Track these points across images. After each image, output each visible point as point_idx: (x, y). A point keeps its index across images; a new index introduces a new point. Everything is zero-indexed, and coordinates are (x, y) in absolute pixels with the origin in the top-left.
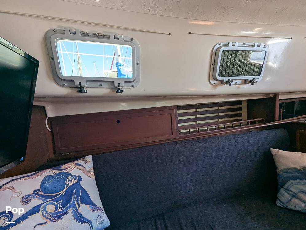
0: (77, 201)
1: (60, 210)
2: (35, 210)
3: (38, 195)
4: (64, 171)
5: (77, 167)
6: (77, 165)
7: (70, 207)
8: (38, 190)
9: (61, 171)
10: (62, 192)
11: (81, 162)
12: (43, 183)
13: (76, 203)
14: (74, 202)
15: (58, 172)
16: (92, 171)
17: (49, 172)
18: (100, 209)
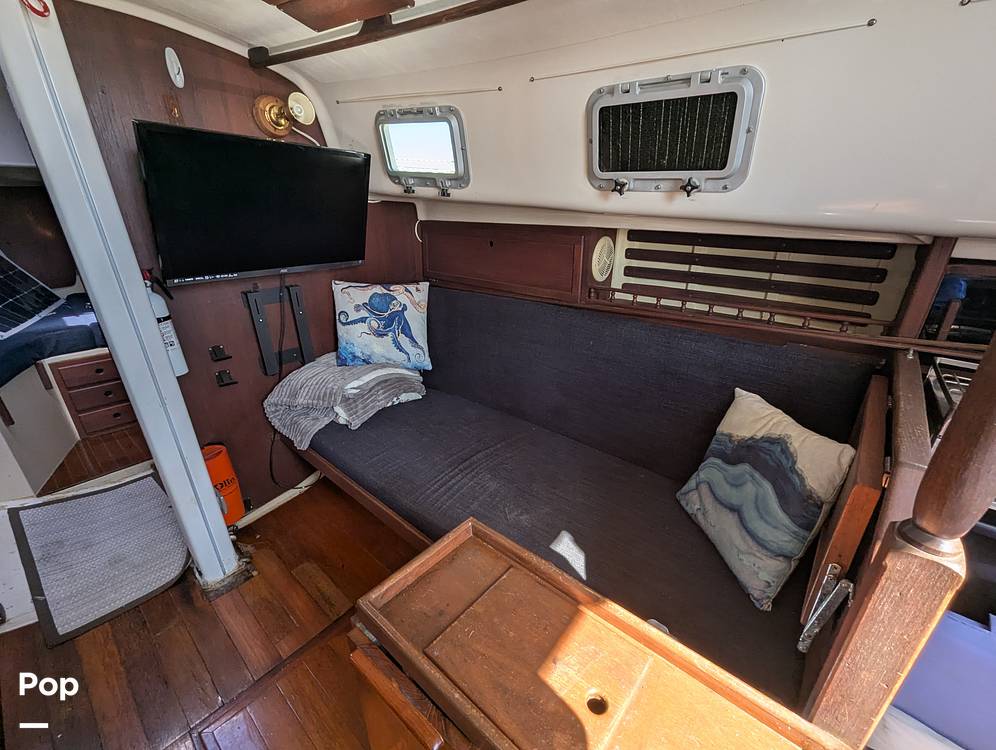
0: (398, 329)
1: (382, 329)
2: (363, 320)
3: (367, 308)
5: (405, 292)
6: (407, 290)
8: (366, 304)
10: (385, 314)
11: (412, 288)
12: (371, 298)
13: (397, 331)
14: (394, 328)
15: (386, 292)
16: (424, 304)
17: (379, 289)
18: (422, 349)
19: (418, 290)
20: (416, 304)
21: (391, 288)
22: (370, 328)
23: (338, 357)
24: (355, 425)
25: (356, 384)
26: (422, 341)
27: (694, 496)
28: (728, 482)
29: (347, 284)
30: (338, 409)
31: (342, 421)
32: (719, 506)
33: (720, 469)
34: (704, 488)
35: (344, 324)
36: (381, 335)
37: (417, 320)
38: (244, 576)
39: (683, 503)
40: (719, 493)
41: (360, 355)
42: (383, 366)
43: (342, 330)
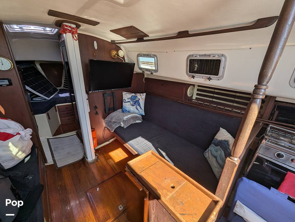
2: (129, 102)
5: (140, 95)
7: (135, 105)
12: (131, 96)
13: (137, 105)
15: (135, 95)
16: (144, 99)
17: (133, 94)
18: (143, 110)
19: (143, 95)
20: (142, 99)
21: (137, 94)
22: (131, 104)
23: (122, 110)
24: (125, 127)
25: (126, 117)
26: (143, 108)
27: (207, 153)
28: (215, 150)
29: (126, 93)
30: (121, 123)
31: (122, 126)
32: (212, 156)
33: (214, 147)
34: (210, 152)
35: (124, 102)
36: (133, 106)
37: (142, 103)
38: (97, 160)
39: (205, 155)
40: (213, 153)
41: (128, 110)
42: (133, 113)
43: (124, 104)
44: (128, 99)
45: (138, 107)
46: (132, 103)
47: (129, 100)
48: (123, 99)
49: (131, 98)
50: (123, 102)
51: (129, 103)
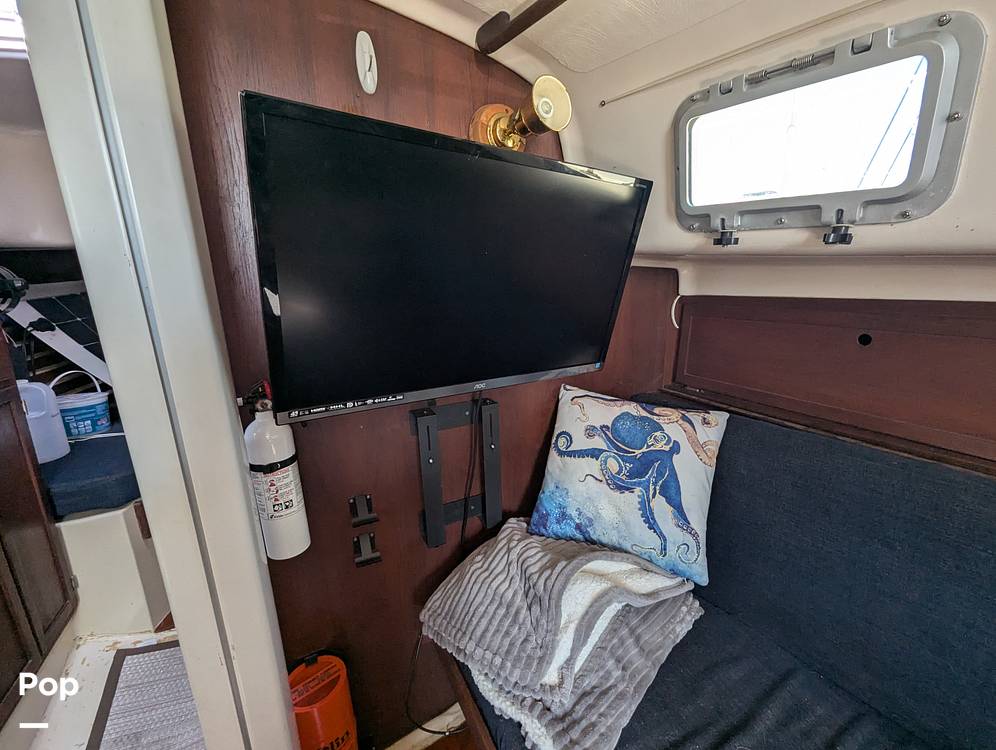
0: (655, 484)
1: (624, 478)
2: (594, 453)
3: (606, 434)
4: (655, 418)
5: (681, 422)
6: (684, 418)
7: (639, 484)
8: (607, 427)
9: (649, 416)
10: (637, 452)
11: (696, 417)
12: (617, 420)
13: (652, 487)
14: (648, 481)
15: (645, 414)
16: (714, 449)
17: (633, 408)
18: (695, 535)
19: (705, 422)
20: (698, 447)
21: (657, 410)
22: (604, 469)
26: (698, 521)
35: (561, 453)
36: (621, 488)
37: (695, 476)
41: (574, 514)
43: (554, 461)
44: (590, 431)
45: (660, 505)
46: (613, 465)
47: (599, 442)
48: (556, 433)
49: (611, 432)
50: (553, 453)
51: (592, 466)
